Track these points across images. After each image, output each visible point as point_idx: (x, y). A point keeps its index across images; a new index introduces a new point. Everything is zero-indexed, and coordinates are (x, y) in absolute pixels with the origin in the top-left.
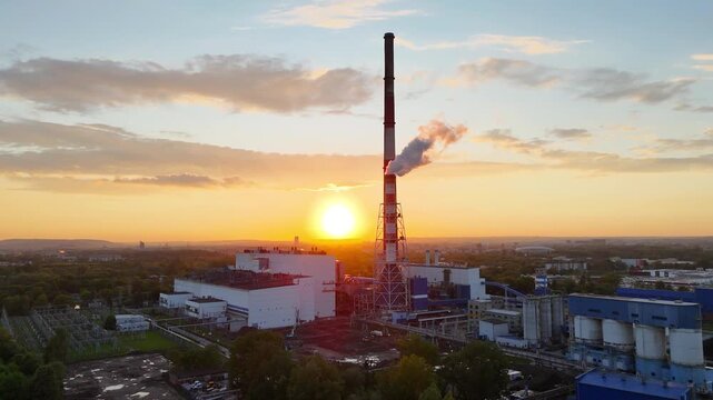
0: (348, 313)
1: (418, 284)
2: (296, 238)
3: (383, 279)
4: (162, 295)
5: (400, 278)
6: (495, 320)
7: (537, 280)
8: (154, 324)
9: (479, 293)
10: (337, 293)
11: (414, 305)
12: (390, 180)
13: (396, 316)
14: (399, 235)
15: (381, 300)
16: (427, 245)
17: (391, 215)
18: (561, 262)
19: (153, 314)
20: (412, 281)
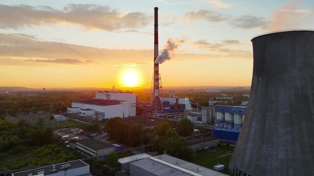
0: (141, 115)
1: (166, 104)
2: (114, 87)
3: (154, 102)
4: (68, 108)
5: (160, 101)
6: (193, 115)
7: (210, 102)
8: (69, 119)
9: (188, 107)
10: (137, 107)
11: (165, 111)
12: (156, 65)
13: (158, 115)
14: (160, 86)
15: (153, 110)
16: (170, 90)
17: (157, 79)
18: (223, 96)
19: (66, 115)
20: (164, 102)
